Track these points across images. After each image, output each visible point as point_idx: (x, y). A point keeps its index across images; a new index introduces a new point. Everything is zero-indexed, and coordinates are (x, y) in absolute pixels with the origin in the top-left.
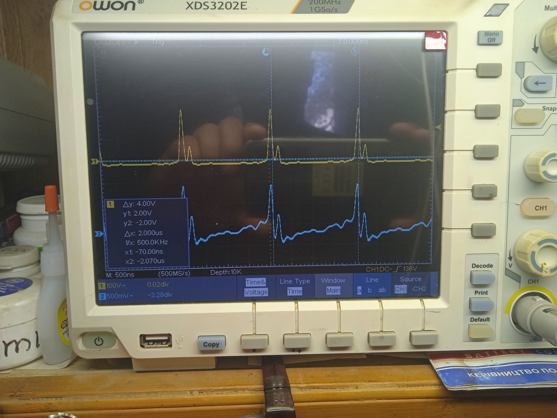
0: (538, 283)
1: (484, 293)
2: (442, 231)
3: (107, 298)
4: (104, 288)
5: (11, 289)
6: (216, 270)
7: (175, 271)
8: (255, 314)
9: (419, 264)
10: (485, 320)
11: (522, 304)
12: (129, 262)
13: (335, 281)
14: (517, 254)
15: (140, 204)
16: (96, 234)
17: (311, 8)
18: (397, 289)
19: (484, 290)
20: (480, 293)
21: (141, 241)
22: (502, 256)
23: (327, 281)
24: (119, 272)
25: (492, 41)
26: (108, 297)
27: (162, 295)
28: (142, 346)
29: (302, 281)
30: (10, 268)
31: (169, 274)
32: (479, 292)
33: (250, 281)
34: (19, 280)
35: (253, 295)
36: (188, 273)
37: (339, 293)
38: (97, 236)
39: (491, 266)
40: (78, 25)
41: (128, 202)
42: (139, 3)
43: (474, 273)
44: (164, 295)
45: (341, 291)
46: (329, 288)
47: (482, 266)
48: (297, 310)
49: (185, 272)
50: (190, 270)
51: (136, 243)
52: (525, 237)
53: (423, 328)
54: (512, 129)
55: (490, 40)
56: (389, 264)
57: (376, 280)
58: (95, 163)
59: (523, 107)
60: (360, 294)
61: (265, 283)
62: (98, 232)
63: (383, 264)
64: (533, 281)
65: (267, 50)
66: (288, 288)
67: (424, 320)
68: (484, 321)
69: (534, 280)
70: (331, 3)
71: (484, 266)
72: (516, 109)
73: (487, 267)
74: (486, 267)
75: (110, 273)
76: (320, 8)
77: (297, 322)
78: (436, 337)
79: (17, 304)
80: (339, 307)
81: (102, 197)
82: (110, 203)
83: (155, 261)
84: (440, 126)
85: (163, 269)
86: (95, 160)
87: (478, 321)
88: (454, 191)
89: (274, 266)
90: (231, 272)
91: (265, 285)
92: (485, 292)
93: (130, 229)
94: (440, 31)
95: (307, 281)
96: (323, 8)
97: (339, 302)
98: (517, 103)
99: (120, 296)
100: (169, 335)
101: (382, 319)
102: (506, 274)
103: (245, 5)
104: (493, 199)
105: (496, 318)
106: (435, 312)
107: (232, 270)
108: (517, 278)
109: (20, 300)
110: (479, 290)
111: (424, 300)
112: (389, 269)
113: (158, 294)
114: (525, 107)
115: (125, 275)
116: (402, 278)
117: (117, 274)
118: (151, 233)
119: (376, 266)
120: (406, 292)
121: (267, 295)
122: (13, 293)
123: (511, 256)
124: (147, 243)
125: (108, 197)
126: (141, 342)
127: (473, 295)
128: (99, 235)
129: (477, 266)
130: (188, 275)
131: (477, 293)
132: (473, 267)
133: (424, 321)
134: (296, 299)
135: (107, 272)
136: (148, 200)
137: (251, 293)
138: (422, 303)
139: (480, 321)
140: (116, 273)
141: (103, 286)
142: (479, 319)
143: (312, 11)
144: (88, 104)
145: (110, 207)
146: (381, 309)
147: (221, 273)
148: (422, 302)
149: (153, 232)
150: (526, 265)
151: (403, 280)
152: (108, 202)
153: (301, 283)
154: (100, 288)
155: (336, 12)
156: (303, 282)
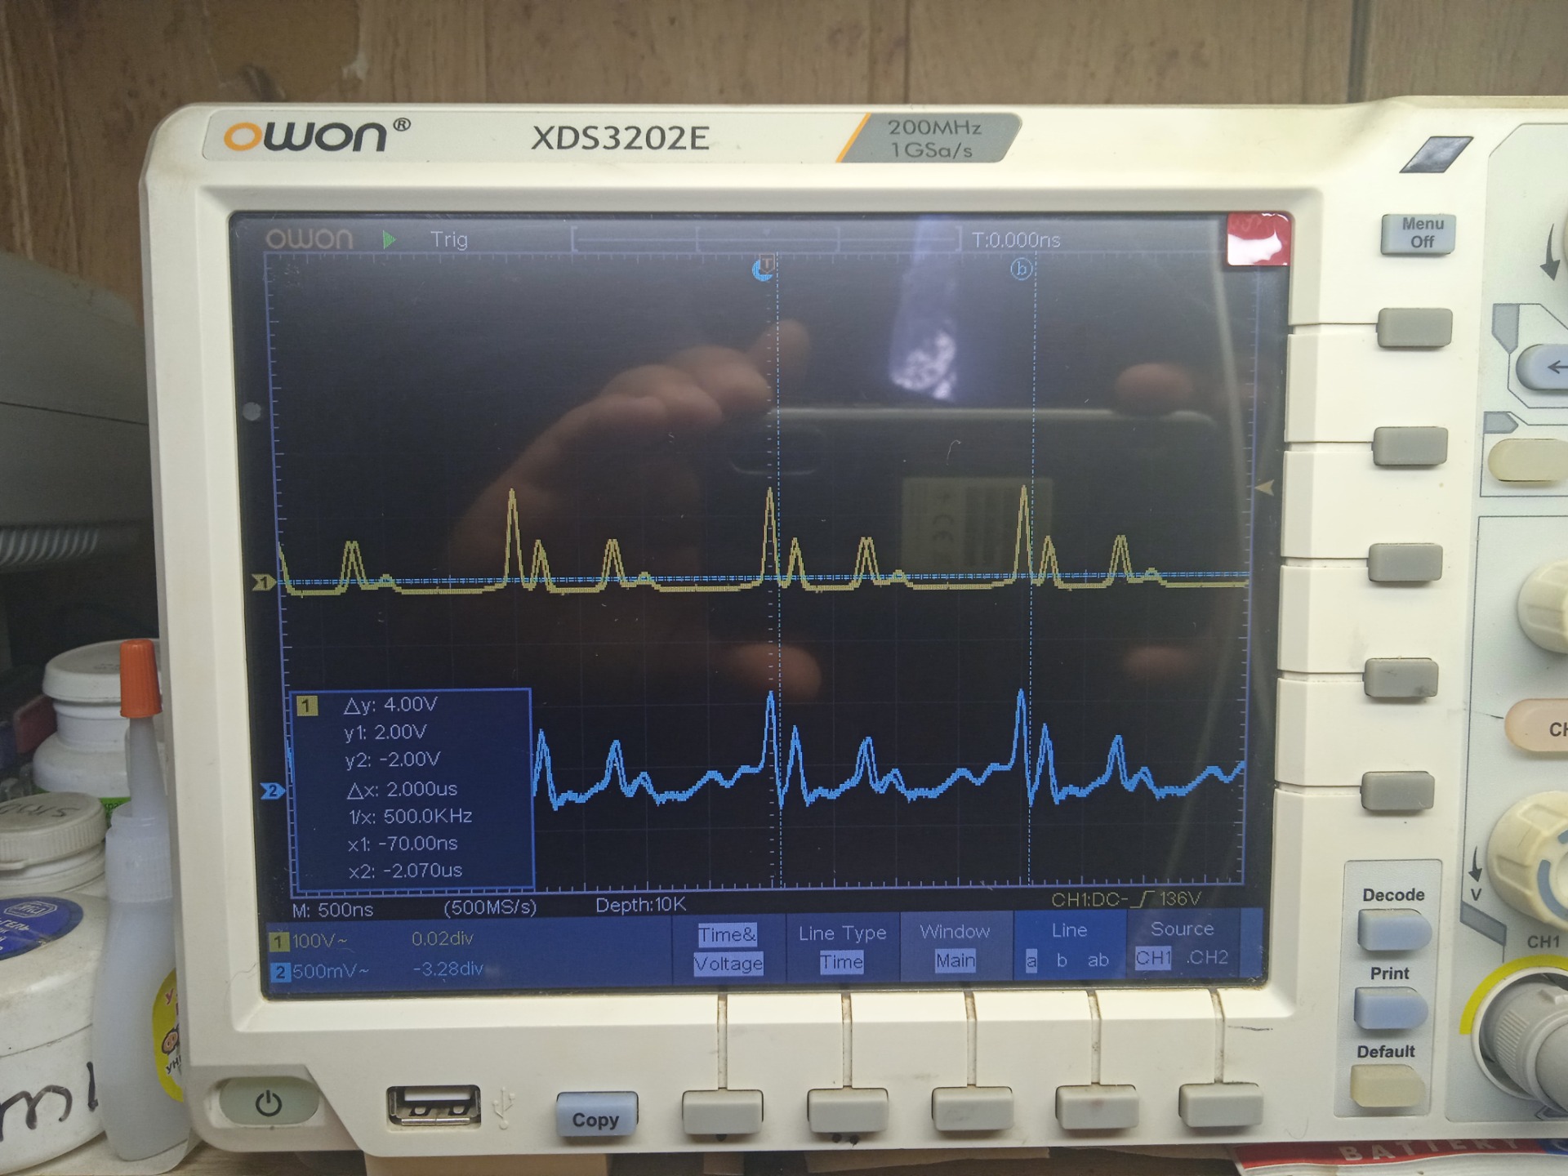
0: (1557, 945)
1: (1399, 974)
2: (1276, 790)
3: (293, 977)
4: (286, 948)
5: (18, 939)
6: (611, 898)
7: (493, 900)
8: (724, 1032)
9: (1205, 884)
10: (1399, 1054)
11: (1512, 1011)
12: (360, 873)
13: (959, 933)
14: (1495, 863)
15: (392, 707)
16: (264, 791)
17: (896, 144)
18: (1142, 958)
19: (1399, 965)
20: (1388, 975)
21: (393, 814)
22: (1452, 868)
23: (938, 933)
24: (330, 901)
25: (1424, 242)
26: (298, 974)
27: (453, 968)
28: (394, 1120)
29: (864, 933)
30: (18, 866)
31: (474, 908)
32: (1385, 972)
33: (710, 932)
34: (43, 907)
35: (720, 973)
36: (531, 908)
37: (971, 969)
38: (266, 797)
39: (1418, 895)
40: (219, 193)
41: (358, 698)
42: (398, 129)
43: (1370, 917)
44: (459, 968)
45: (979, 962)
46: (942, 952)
47: (1394, 896)
48: (847, 1021)
49: (520, 904)
50: (535, 898)
51: (380, 817)
52: (1520, 812)
53: (1219, 1075)
54: (1481, 496)
55: (1417, 242)
56: (1119, 885)
57: (1082, 931)
58: (265, 586)
59: (1516, 434)
60: (1034, 970)
61: (756, 938)
62: (271, 787)
63: (1102, 885)
64: (1543, 941)
65: (767, 266)
66: (823, 953)
67: (1222, 1052)
68: (1397, 1056)
69: (1546, 939)
70: (953, 130)
71: (1400, 896)
72: (1493, 440)
73: (1408, 899)
74: (1405, 899)
75: (304, 906)
76: (920, 145)
77: (847, 1054)
78: (1256, 1105)
79: (35, 988)
80: (970, 1012)
81: (284, 685)
82: (306, 702)
83: (435, 872)
84: (1270, 483)
85: (459, 894)
86: (264, 579)
87: (1381, 1056)
88: (1311, 678)
89: (781, 889)
90: (655, 905)
91: (754, 944)
92: (1401, 972)
93: (362, 777)
94: (1271, 213)
95: (878, 933)
96: (930, 146)
97: (973, 997)
98: (1496, 422)
99: (332, 972)
100: (474, 1090)
101: (1097, 1048)
102: (1462, 921)
103: (704, 137)
104: (1425, 702)
105: (1433, 1049)
106: (1254, 1029)
107: (659, 899)
108: (1495, 932)
109: (43, 976)
110: (1385, 965)
111: (1221, 991)
112: (1119, 899)
113: (442, 966)
114: (1521, 433)
115: (347, 911)
116: (1157, 926)
117: (323, 906)
118: (425, 788)
119: (1081, 891)
120: (1167, 966)
121: (761, 973)
122: (24, 953)
123: (1478, 867)
124: (412, 818)
125: (301, 684)
126: (390, 1109)
127: (1367, 981)
128: (272, 795)
129: (1380, 896)
130: (531, 913)
131: (1378, 974)
132: (1365, 899)
133: (1222, 1056)
134: (844, 984)
135: (295, 901)
136: (418, 694)
137: (715, 966)
138: (1216, 1001)
139: (1387, 1056)
140: (321, 904)
141: (282, 941)
142: (1382, 1049)
143: (897, 155)
144: (247, 417)
145: (306, 714)
146: (1095, 1017)
147: (626, 907)
148: (1215, 997)
149: (430, 787)
150: (1525, 898)
151: (1159, 932)
152: (300, 699)
153: (859, 937)
154: (273, 947)
155: (969, 156)
156: (867, 935)
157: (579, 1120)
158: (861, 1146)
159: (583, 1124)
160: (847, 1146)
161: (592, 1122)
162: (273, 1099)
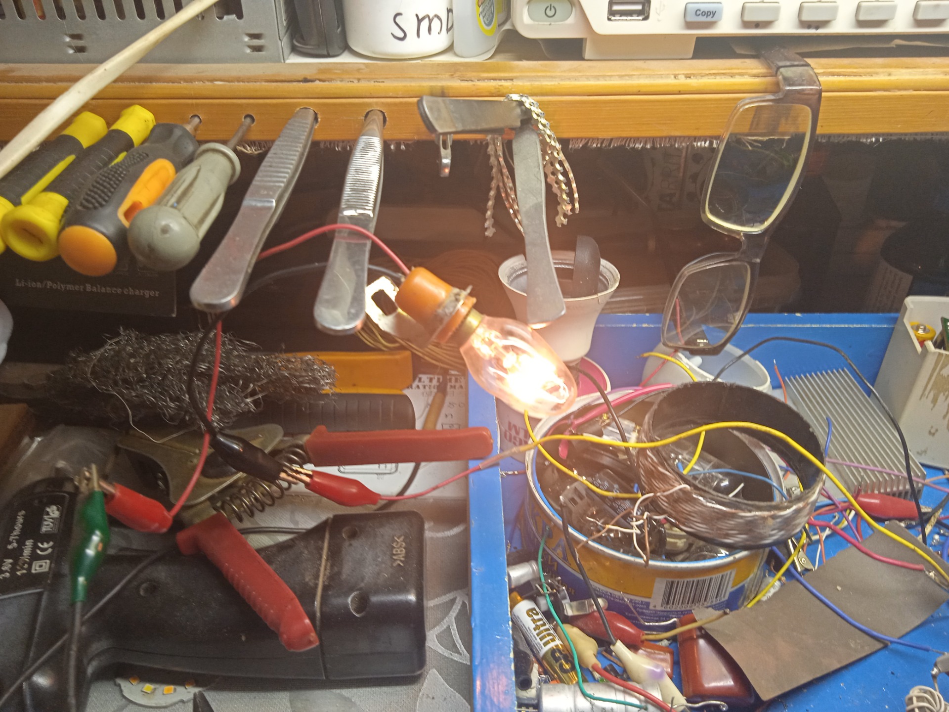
28: (609, 19)
157: (698, 13)
158: (821, 31)
159: (699, 15)
160: (812, 31)
161: (704, 14)
162: (552, 8)
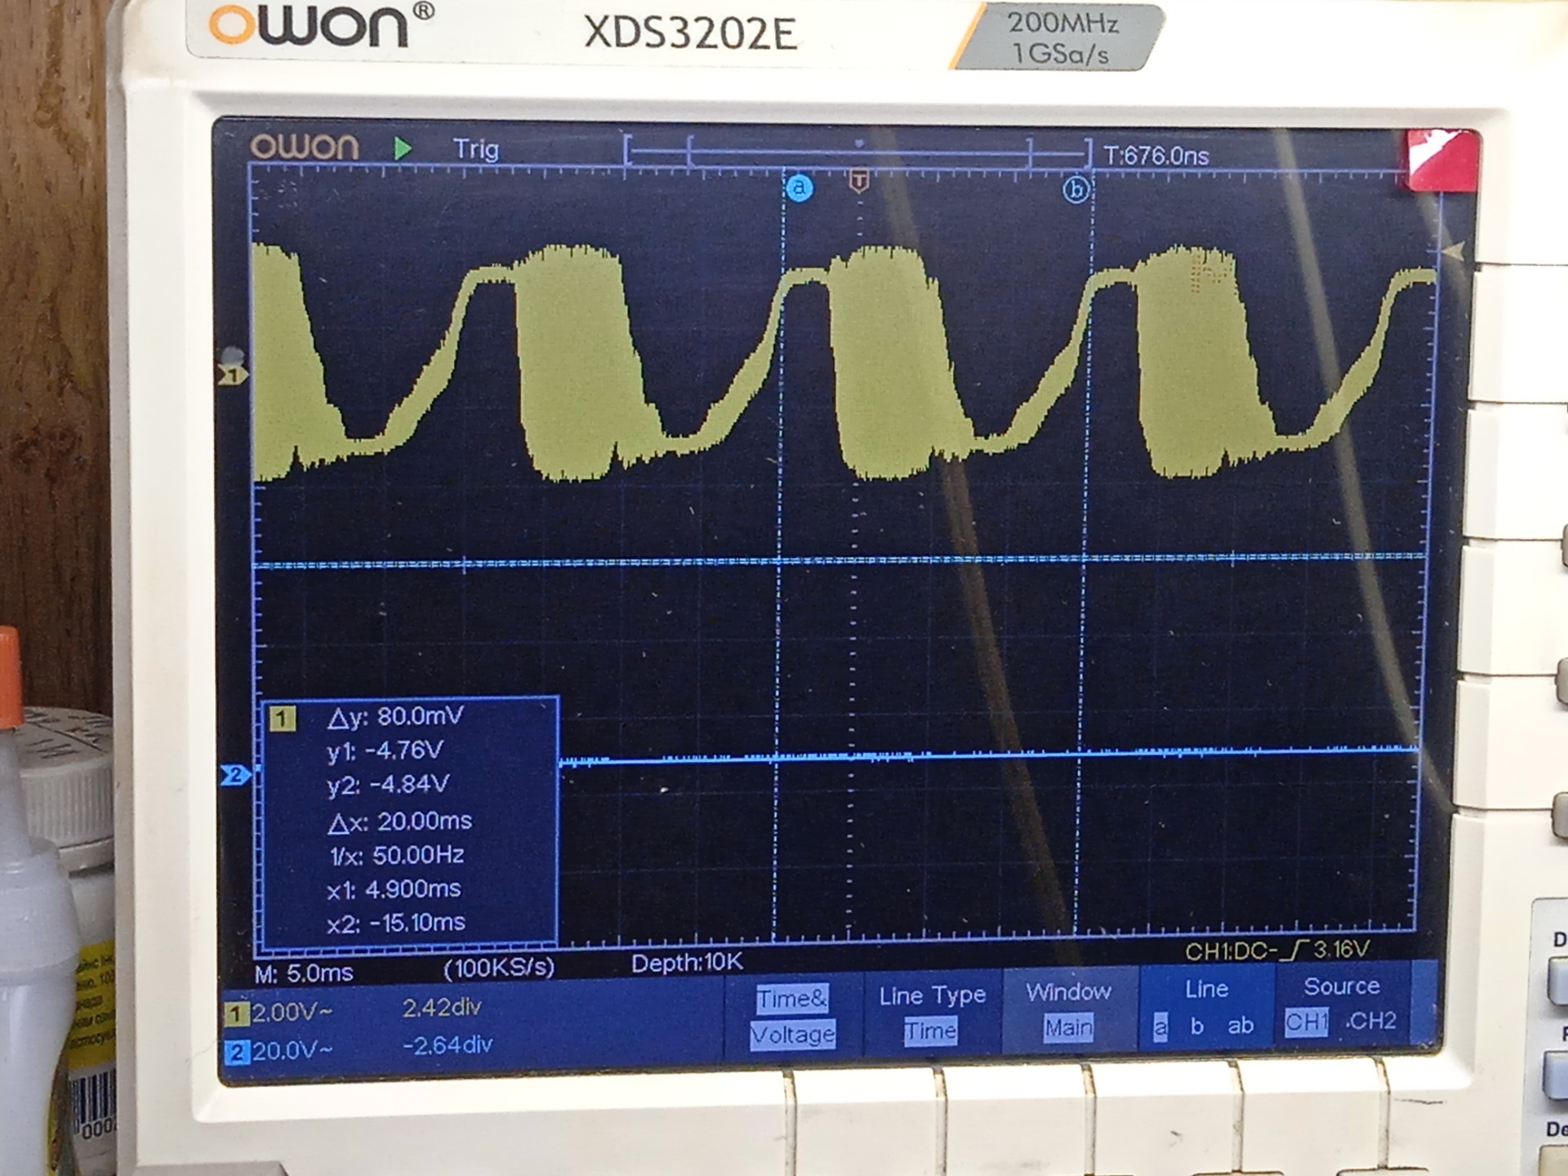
2: (1455, 815)
3: (251, 1059)
4: (244, 1022)
8: (793, 1111)
9: (1373, 931)
17: (1018, 46)
18: (1293, 1022)
21: (385, 852)
23: (1049, 994)
29: (959, 994)
33: (772, 996)
37: (1088, 1037)
41: (346, 709)
43: (1561, 967)
45: (1098, 1031)
46: (1052, 1017)
48: (942, 1099)
49: (533, 963)
50: (554, 955)
51: (368, 857)
53: (1383, 1158)
56: (1268, 933)
57: (1222, 990)
60: (1164, 1039)
61: (827, 1002)
63: (1247, 934)
67: (1387, 1131)
75: (270, 968)
76: (1047, 47)
80: (1090, 1088)
81: (254, 694)
82: (281, 714)
85: (463, 952)
88: (1496, 680)
89: (859, 942)
90: (706, 961)
91: (826, 1011)
93: (347, 806)
95: (975, 995)
96: (1059, 48)
97: (1091, 1070)
101: (1239, 1129)
103: (790, 32)
106: (1424, 1102)
107: (709, 955)
111: (1389, 1061)
112: (1267, 950)
116: (1311, 983)
119: (1222, 940)
120: (1324, 1033)
121: (833, 1046)
125: (275, 690)
127: (1558, 1044)
130: (547, 974)
132: (1556, 945)
133: (1387, 1136)
134: (933, 1057)
135: (259, 963)
136: (420, 704)
137: (776, 1037)
138: (1381, 1071)
140: (291, 966)
141: (243, 1013)
143: (1020, 61)
145: (280, 729)
146: (1238, 1092)
147: (669, 965)
148: (1380, 1066)
151: (1313, 990)
152: (274, 710)
153: (953, 999)
154: (230, 1022)
155: (1104, 62)
156: (962, 997)
